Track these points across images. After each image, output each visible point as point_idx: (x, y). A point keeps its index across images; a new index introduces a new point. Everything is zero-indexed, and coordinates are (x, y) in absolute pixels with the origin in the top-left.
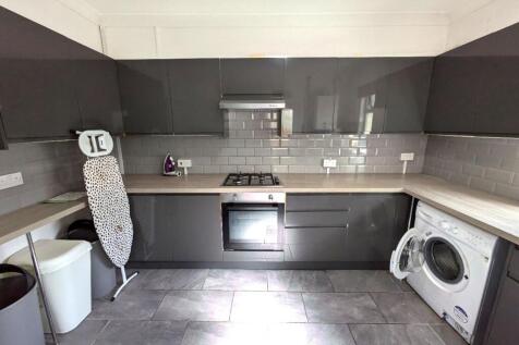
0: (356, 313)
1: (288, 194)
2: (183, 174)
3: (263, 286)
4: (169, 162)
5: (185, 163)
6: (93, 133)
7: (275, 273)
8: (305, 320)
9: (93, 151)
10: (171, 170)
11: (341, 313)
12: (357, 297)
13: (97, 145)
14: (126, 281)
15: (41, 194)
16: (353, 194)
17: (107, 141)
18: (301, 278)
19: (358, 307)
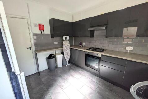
1: (102, 55)
2: (83, 46)
3: (91, 78)
4: (80, 43)
5: (84, 44)
6: (66, 36)
8: (95, 90)
10: (80, 45)
11: (107, 96)
13: (66, 38)
14: (68, 65)
16: (128, 60)
17: (68, 38)
18: (103, 82)
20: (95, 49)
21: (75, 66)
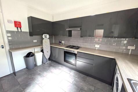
0: (86, 88)
1: (78, 52)
2: (62, 44)
3: (69, 72)
4: (60, 41)
5: (63, 42)
6: (46, 35)
7: (74, 71)
8: (72, 82)
9: (45, 38)
10: (60, 43)
12: (90, 85)
14: (48, 62)
15: (39, 44)
16: (96, 55)
17: (48, 36)
18: (79, 75)
19: (88, 88)
20: (73, 47)
21: (55, 63)
